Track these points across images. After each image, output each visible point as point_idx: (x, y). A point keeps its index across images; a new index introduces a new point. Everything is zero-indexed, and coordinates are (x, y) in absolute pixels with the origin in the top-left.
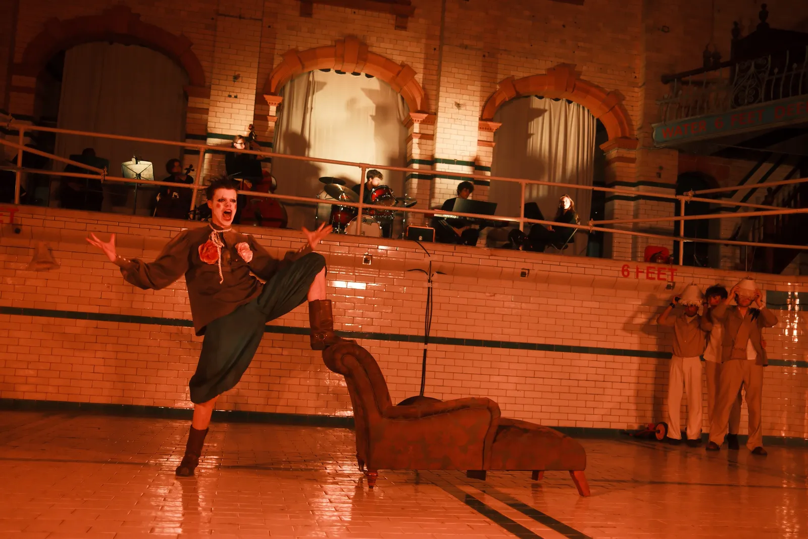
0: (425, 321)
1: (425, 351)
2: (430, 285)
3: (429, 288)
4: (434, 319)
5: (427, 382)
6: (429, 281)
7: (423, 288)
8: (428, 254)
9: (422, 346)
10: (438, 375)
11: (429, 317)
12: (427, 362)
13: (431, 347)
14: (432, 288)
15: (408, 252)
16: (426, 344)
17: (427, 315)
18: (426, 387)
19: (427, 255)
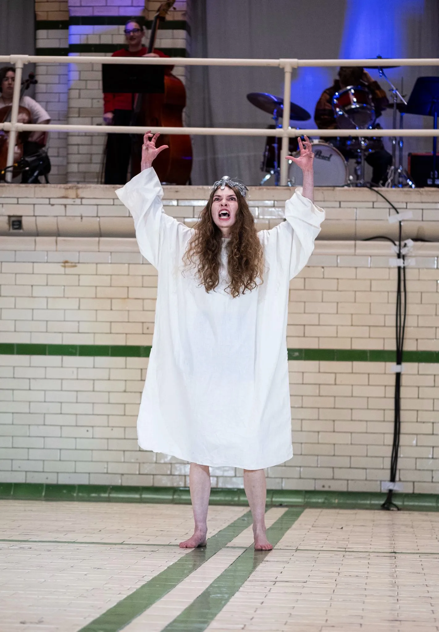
0: (394, 324)
1: (398, 376)
2: (400, 262)
3: (399, 268)
4: (410, 321)
5: (404, 428)
6: (399, 256)
7: (389, 268)
8: (395, 209)
9: (392, 367)
10: (423, 416)
11: (402, 317)
12: (402, 394)
13: (407, 368)
14: (404, 268)
15: (360, 208)
16: (399, 362)
17: (398, 314)
18: (402, 437)
19: (393, 211)
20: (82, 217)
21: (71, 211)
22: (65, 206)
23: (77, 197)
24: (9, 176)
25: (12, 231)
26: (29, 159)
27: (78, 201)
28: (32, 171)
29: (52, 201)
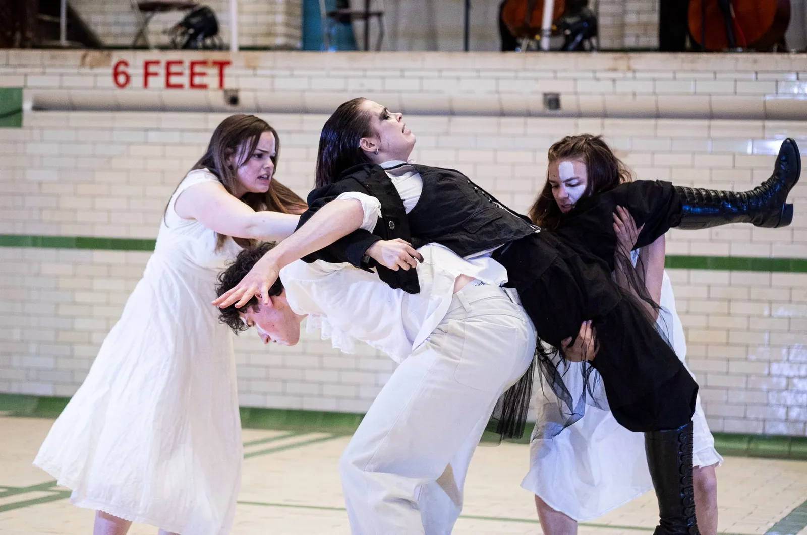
20: (634, 94)
21: (621, 87)
22: (614, 80)
23: (629, 69)
24: (545, 43)
25: (548, 111)
26: (570, 20)
27: (630, 74)
28: (574, 35)
29: (598, 75)
